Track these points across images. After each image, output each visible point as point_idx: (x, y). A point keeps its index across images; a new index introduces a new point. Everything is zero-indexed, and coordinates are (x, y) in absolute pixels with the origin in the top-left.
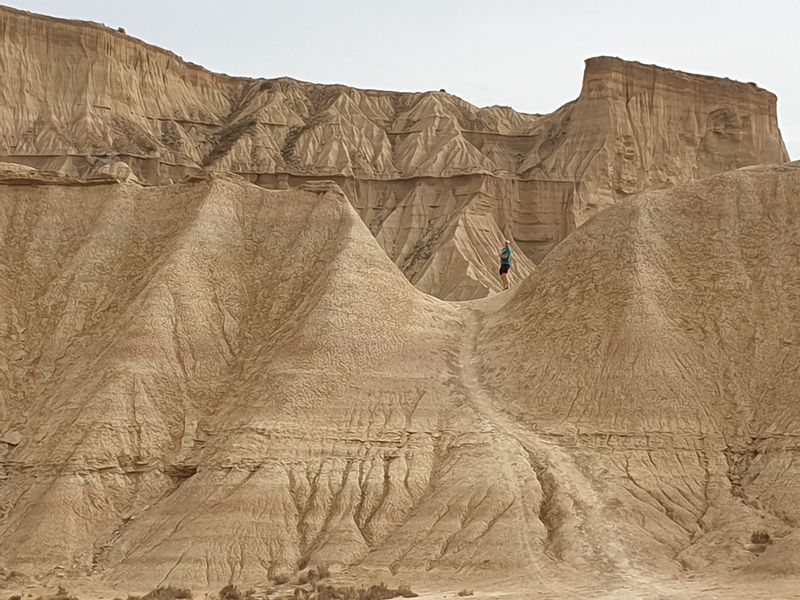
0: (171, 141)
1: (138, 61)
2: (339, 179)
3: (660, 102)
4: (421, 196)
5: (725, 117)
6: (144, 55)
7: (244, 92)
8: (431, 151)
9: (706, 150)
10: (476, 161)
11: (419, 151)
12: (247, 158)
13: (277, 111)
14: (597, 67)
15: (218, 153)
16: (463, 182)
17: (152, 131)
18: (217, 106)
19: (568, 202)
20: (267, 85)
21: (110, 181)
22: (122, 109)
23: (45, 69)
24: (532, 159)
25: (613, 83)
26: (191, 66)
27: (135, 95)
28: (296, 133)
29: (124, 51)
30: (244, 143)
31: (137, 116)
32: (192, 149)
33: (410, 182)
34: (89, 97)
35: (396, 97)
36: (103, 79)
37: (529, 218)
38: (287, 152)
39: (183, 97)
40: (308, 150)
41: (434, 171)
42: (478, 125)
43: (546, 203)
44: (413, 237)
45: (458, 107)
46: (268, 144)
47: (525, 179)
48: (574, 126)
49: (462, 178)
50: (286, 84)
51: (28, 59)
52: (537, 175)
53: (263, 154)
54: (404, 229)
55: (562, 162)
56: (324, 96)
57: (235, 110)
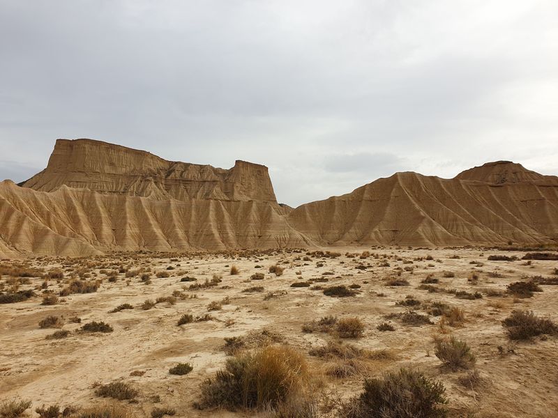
0: (160, 174)
1: (152, 158)
2: (191, 181)
3: (249, 169)
4: (207, 184)
5: (259, 171)
6: (153, 157)
7: (172, 164)
8: (208, 176)
9: (256, 177)
10: (216, 178)
11: (206, 176)
12: (173, 176)
13: (179, 168)
14: (237, 162)
15: (168, 175)
17: (156, 171)
18: (167, 166)
19: (233, 186)
20: (176, 163)
22: (150, 167)
23: (135, 159)
24: (226, 178)
25: (241, 165)
26: (162, 159)
27: (152, 164)
28: (182, 172)
30: (173, 174)
31: (152, 168)
32: (163, 175)
33: (205, 181)
34: (143, 165)
35: (201, 166)
36: (146, 161)
37: (226, 189)
38: (181, 175)
39: (161, 165)
40: (185, 175)
41: (209, 180)
42: (216, 171)
43: (229, 186)
44: (206, 191)
45: (212, 167)
46: (178, 174)
47: (225, 181)
48: (234, 172)
49: (214, 181)
50: (180, 163)
51: (131, 157)
52: (227, 181)
53: (177, 176)
54: (204, 190)
55: (232, 179)
56: (187, 165)
57: (170, 167)
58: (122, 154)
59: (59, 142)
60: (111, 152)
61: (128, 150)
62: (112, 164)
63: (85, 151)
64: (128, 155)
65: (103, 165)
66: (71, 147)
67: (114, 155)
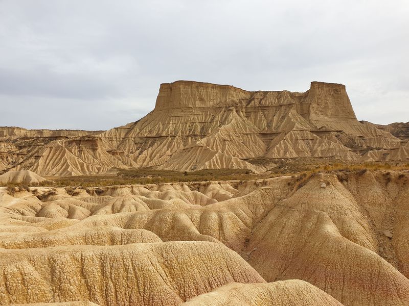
0: (241, 103)
2: (268, 106)
3: (324, 88)
4: (283, 108)
5: (336, 90)
6: (236, 89)
7: (253, 94)
8: (284, 100)
9: (333, 96)
10: (293, 101)
11: (282, 100)
12: (253, 104)
13: (258, 96)
14: (313, 83)
15: (249, 104)
16: (290, 105)
17: (238, 101)
18: (248, 96)
19: (309, 107)
20: (256, 92)
21: (231, 110)
22: (233, 98)
23: (220, 93)
24: (302, 100)
25: (316, 86)
26: (244, 90)
27: (235, 96)
28: (261, 100)
29: (233, 89)
30: (253, 102)
31: (235, 99)
32: (244, 104)
33: (281, 106)
34: (228, 97)
35: (278, 92)
36: (230, 94)
37: (302, 110)
38: (260, 103)
39: (243, 95)
40: (263, 102)
41: (285, 104)
42: (292, 95)
43: (305, 107)
44: (282, 115)
45: (289, 93)
46: (257, 102)
47: (301, 103)
48: (310, 94)
49: (290, 104)
50: (259, 92)
51: (218, 92)
52: (303, 103)
53: (256, 104)
54: (280, 114)
55: (308, 100)
56: (266, 93)
57: (251, 97)
58: (209, 90)
59: (163, 86)
60: (201, 89)
61: (214, 86)
62: (201, 99)
63: (180, 91)
64: (215, 91)
65: (195, 101)
66: (171, 88)
67: (203, 91)
